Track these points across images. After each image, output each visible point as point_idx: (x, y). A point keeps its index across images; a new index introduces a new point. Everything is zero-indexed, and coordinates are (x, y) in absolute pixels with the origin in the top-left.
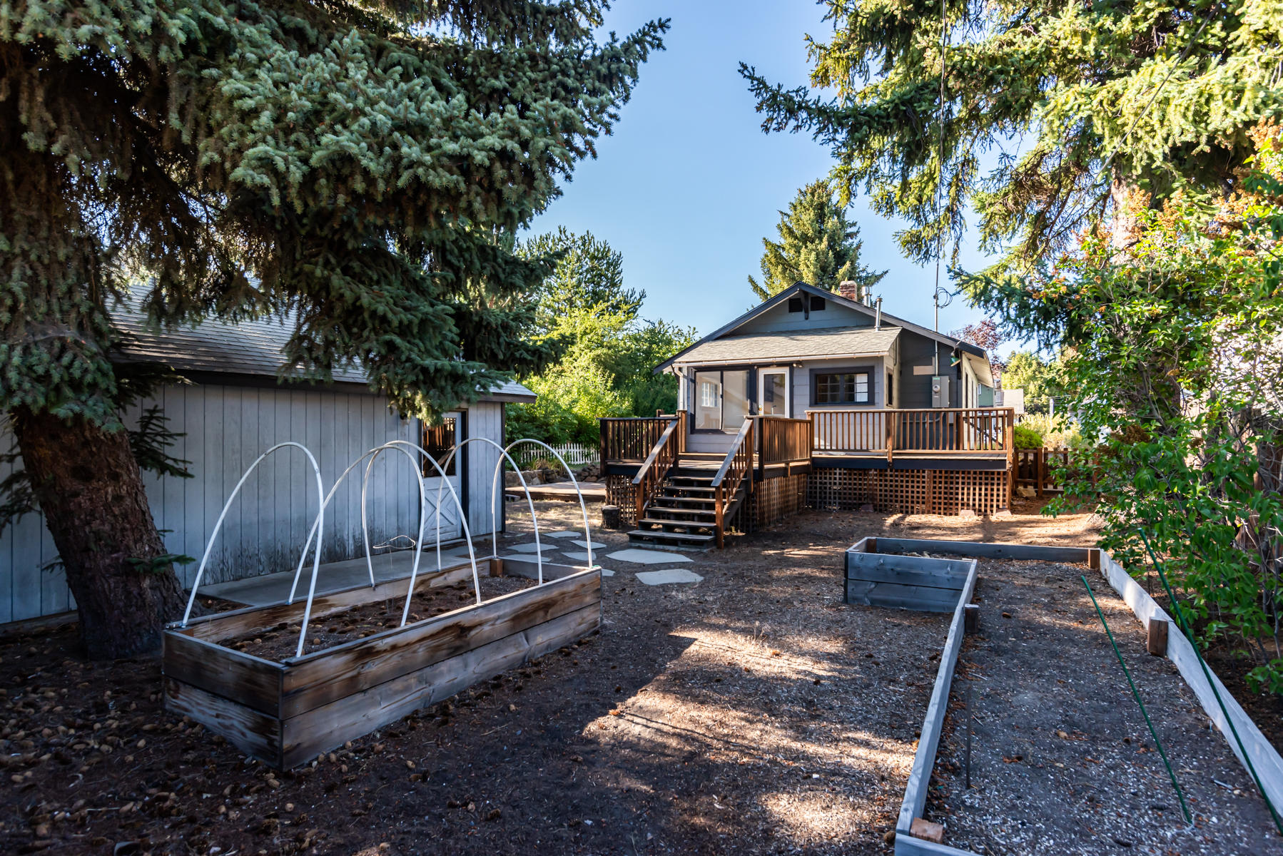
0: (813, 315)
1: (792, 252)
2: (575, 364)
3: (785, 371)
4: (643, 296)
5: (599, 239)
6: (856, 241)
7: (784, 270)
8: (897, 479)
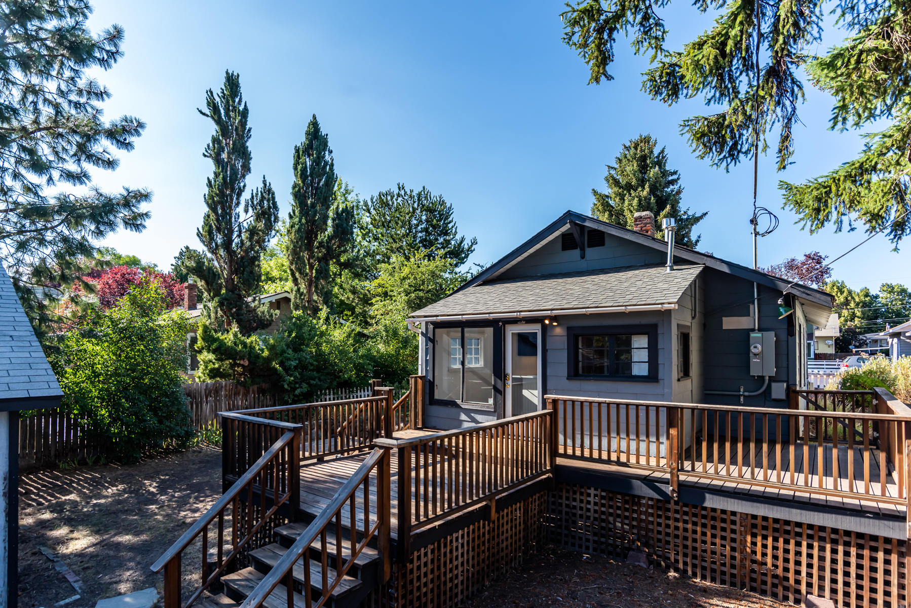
0: (591, 252)
3: (536, 328)
4: (474, 242)
5: (435, 193)
8: (686, 518)
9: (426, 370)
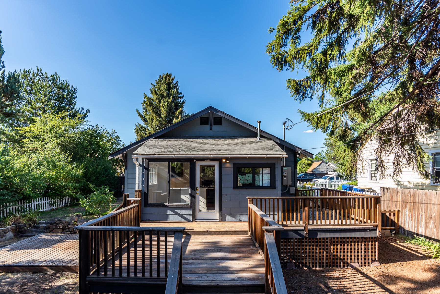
0: (215, 127)
1: (157, 101)
2: (46, 146)
3: (216, 164)
4: (88, 112)
6: (182, 100)
7: (153, 108)
8: (310, 244)
9: (142, 186)
